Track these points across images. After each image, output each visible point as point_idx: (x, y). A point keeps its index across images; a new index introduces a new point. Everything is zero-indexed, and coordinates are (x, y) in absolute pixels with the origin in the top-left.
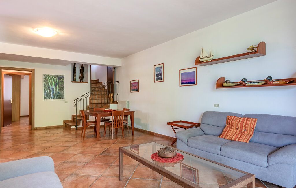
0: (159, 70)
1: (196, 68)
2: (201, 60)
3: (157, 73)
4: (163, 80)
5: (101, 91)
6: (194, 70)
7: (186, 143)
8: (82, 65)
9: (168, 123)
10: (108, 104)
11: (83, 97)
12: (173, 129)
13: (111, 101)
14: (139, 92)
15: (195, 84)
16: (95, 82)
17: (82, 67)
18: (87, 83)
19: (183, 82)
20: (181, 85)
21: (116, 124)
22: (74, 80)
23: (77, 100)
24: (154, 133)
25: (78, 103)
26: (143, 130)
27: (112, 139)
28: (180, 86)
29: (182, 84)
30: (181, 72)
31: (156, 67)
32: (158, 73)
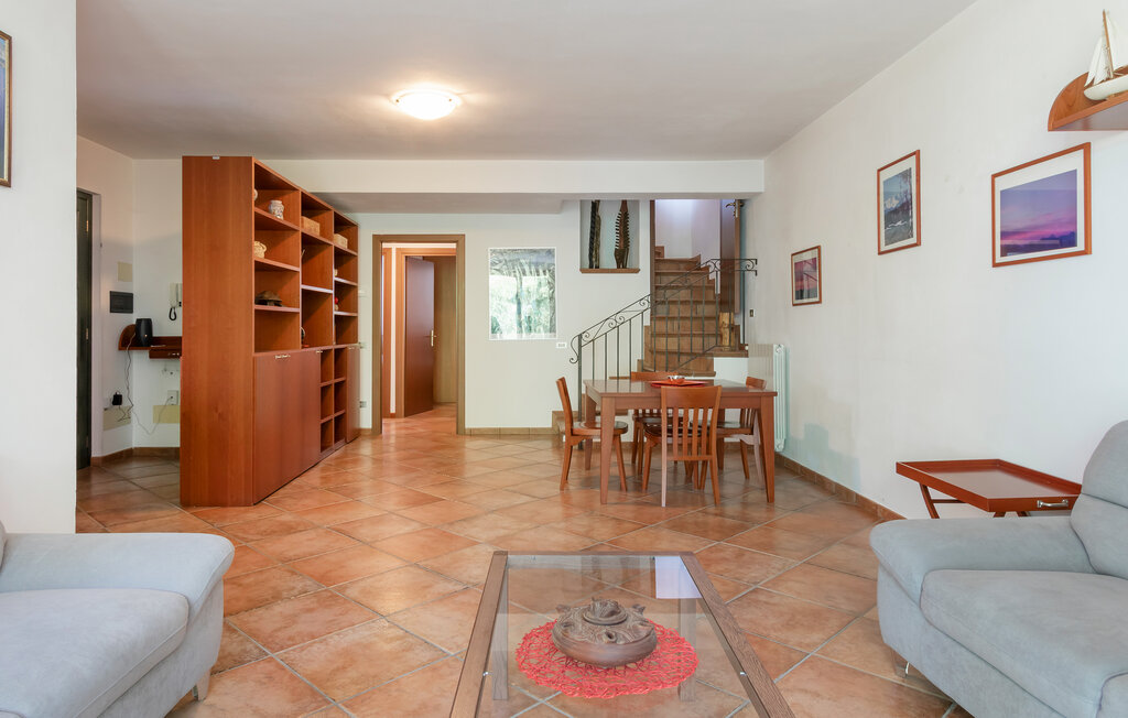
0: (897, 189)
1: (1086, 147)
2: (1091, 93)
3: (889, 207)
4: (913, 240)
5: (700, 302)
6: (1075, 162)
7: (917, 600)
8: (624, 203)
9: (903, 469)
10: (709, 358)
11: (606, 328)
12: (930, 503)
13: (726, 342)
14: (819, 302)
15: (1080, 246)
16: (682, 266)
17: (625, 211)
18: (636, 271)
19: (1009, 242)
20: (999, 259)
21: (699, 445)
22: (593, 264)
23: (580, 336)
24: (877, 506)
25: (586, 350)
26: (838, 485)
27: (664, 504)
28: (995, 265)
29: (1006, 250)
30: (1004, 183)
31: (886, 175)
32: (895, 204)
